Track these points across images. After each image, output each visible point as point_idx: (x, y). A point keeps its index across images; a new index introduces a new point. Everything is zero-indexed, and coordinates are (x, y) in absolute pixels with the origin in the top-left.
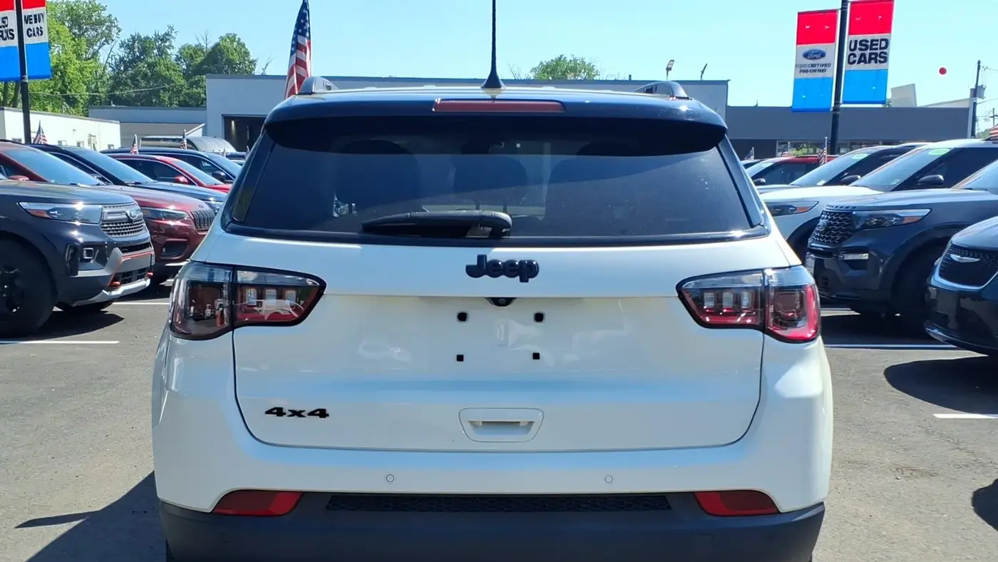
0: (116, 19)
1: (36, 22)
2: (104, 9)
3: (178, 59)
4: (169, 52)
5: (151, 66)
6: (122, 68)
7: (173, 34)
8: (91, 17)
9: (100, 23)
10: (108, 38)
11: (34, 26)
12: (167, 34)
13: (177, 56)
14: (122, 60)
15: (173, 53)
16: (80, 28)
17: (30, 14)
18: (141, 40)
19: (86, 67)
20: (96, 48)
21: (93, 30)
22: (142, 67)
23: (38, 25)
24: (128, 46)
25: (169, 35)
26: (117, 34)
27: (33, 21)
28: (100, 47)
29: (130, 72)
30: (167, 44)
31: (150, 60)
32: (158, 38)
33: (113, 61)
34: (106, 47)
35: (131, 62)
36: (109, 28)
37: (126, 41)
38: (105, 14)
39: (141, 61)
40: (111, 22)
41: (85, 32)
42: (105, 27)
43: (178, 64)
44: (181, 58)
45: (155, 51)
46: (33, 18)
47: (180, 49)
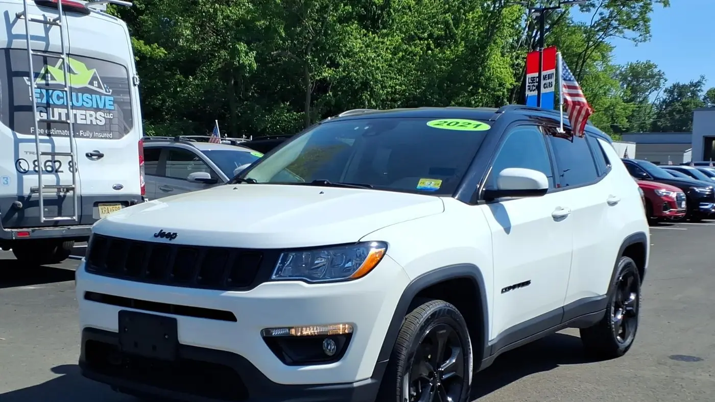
0: (663, 73)
1: (549, 79)
2: (656, 67)
3: (705, 98)
4: (699, 94)
5: (684, 104)
6: (664, 107)
7: (704, 82)
8: (646, 72)
9: (652, 76)
10: (657, 86)
11: (548, 81)
12: (699, 82)
13: (705, 97)
14: (664, 101)
15: (702, 95)
16: (638, 81)
17: (545, 74)
18: (680, 87)
19: (629, 107)
20: (647, 93)
21: (646, 81)
22: (678, 105)
23: (550, 81)
24: (670, 92)
25: (701, 83)
26: (664, 83)
27: (547, 78)
28: (650, 93)
29: (669, 109)
30: (699, 88)
31: (684, 100)
32: (692, 85)
33: (658, 102)
34: (656, 92)
35: (671, 102)
36: (659, 80)
37: (669, 88)
38: (656, 71)
39: (678, 101)
40: (660, 75)
41: (641, 83)
42: (655, 79)
43: (704, 102)
44: (708, 98)
45: (689, 94)
46: (547, 76)
47: (708, 92)
